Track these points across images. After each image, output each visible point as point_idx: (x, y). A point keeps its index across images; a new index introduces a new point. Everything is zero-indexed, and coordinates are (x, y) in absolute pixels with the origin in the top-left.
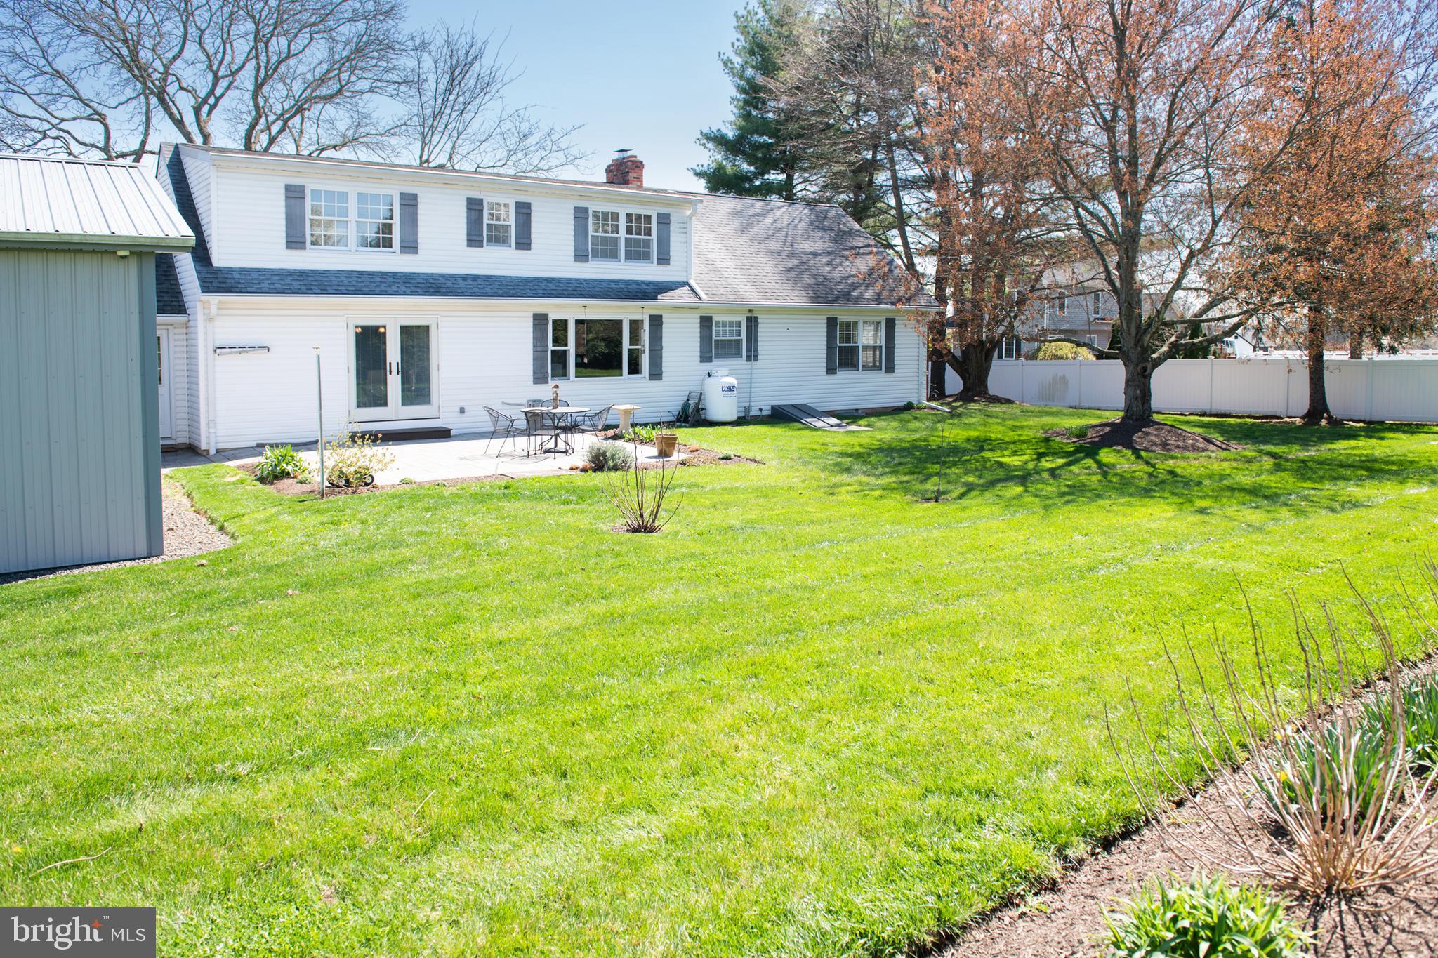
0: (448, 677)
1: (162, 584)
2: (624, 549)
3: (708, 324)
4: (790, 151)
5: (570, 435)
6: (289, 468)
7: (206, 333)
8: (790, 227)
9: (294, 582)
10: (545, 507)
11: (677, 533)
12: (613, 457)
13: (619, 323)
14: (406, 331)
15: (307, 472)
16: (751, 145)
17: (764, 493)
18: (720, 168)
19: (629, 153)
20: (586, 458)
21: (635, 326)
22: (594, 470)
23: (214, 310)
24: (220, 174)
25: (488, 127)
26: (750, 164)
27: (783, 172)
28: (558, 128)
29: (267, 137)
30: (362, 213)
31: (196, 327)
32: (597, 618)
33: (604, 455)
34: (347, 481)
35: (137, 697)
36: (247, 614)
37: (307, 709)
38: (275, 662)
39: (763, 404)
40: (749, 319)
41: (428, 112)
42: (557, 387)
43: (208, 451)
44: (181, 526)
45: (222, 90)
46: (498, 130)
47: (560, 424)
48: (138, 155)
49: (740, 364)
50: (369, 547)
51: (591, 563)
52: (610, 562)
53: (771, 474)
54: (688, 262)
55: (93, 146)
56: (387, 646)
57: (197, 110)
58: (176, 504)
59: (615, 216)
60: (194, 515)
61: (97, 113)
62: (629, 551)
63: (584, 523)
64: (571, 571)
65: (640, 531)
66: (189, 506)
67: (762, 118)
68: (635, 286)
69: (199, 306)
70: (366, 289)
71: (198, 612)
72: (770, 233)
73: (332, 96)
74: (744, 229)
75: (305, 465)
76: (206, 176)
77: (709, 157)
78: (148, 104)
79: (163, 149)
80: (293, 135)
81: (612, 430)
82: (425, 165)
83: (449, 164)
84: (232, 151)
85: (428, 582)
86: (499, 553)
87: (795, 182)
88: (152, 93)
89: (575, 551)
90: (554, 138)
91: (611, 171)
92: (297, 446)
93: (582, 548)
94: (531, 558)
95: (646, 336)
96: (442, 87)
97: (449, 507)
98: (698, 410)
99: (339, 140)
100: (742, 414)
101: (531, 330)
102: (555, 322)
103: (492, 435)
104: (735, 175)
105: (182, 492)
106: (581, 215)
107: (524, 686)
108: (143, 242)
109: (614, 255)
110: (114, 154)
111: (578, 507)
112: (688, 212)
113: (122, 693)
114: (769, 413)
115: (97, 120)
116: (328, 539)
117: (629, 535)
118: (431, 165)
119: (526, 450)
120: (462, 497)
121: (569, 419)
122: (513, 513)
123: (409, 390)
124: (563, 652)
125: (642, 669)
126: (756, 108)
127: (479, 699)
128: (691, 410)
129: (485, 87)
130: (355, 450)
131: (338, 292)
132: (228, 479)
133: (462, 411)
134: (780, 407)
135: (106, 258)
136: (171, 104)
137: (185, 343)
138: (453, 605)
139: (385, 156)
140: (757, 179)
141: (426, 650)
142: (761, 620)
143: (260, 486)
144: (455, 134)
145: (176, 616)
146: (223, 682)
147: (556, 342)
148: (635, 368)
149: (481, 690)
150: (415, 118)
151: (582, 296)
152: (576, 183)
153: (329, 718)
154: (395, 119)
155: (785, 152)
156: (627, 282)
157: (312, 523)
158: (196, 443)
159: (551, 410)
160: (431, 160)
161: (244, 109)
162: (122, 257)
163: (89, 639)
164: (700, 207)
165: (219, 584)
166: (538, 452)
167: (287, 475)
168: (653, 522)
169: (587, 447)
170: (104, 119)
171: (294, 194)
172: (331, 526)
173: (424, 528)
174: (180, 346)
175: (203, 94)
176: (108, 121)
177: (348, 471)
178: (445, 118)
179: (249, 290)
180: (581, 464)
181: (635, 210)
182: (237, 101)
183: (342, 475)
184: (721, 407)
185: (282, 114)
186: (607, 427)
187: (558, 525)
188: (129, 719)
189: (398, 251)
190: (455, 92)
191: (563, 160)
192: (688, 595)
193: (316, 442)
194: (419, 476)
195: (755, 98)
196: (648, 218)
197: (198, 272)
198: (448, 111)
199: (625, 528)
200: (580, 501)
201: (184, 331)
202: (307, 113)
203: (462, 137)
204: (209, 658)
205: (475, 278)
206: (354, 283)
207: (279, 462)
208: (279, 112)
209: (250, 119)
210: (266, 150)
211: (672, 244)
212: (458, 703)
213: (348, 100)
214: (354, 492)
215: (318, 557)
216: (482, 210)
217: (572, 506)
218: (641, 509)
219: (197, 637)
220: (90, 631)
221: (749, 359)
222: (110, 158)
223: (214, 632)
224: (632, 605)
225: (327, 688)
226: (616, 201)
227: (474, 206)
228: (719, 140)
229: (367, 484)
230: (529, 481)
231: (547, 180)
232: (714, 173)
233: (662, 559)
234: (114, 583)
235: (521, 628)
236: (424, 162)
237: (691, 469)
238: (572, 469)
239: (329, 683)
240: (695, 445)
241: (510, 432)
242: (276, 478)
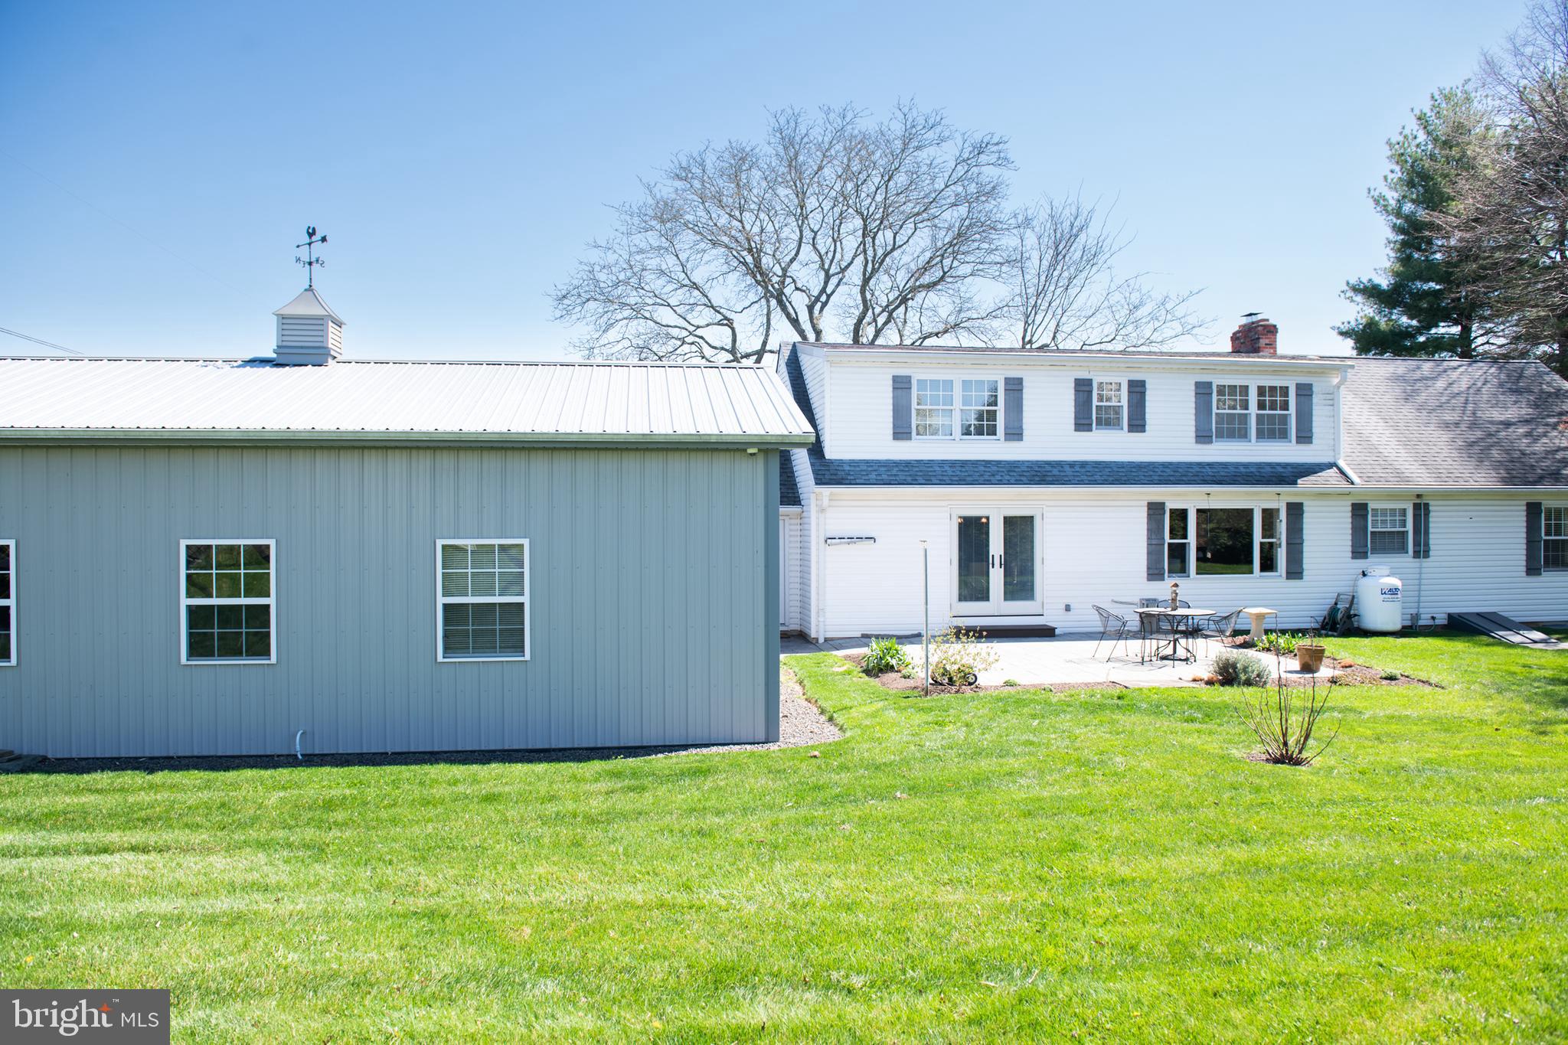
0: (1066, 913)
1: (779, 772)
2: (1266, 783)
3: (1362, 513)
4: (1466, 297)
5: (1190, 640)
6: (893, 662)
7: (818, 524)
8: (1471, 391)
9: (902, 784)
10: (1166, 724)
11: (1331, 769)
12: (1245, 670)
13: (1250, 512)
14: (1009, 522)
15: (910, 667)
16: (1411, 294)
17: (1446, 725)
18: (1371, 324)
19: (1259, 317)
20: (1211, 668)
21: (1269, 516)
22: (1223, 684)
23: (826, 502)
24: (832, 369)
25: (1095, 301)
26: (1411, 318)
27: (1456, 323)
28: (1173, 296)
29: (874, 329)
30: (966, 401)
31: (809, 518)
32: (1237, 866)
33: (1234, 666)
34: (950, 679)
35: (758, 886)
36: (858, 813)
37: (918, 926)
38: (885, 868)
39: (1438, 609)
40: (1417, 507)
41: (1031, 291)
42: (1176, 585)
43: (817, 639)
44: (795, 714)
45: (833, 287)
46: (1106, 302)
47: (1180, 628)
48: (760, 354)
49: (1406, 561)
50: (974, 753)
51: (1226, 796)
52: (1248, 798)
53: (1455, 702)
54: (1336, 440)
55: (723, 349)
56: (997, 867)
57: (810, 308)
58: (789, 691)
59: (1245, 390)
60: (806, 703)
61: (726, 318)
62: (1271, 786)
63: (1213, 746)
64: (1202, 804)
65: (1283, 763)
66: (801, 693)
67: (1427, 260)
68: (1268, 469)
69: (813, 496)
70: (968, 479)
71: (812, 806)
72: (1444, 399)
73: (935, 284)
74: (1407, 397)
75: (908, 660)
76: (820, 372)
77: (1359, 312)
78: (769, 306)
79: (782, 348)
80: (897, 325)
81: (1243, 638)
82: (1028, 346)
83: (1053, 344)
84: (842, 345)
85: (1039, 800)
86: (1116, 774)
87: (1473, 335)
88: (772, 296)
89: (1204, 780)
90: (1169, 306)
91: (1237, 339)
92: (903, 639)
93: (1213, 777)
94: (1153, 784)
95: (1282, 527)
96: (1045, 263)
97: (1058, 715)
98: (1349, 616)
99: (941, 327)
100: (1408, 623)
101: (1145, 520)
102: (1172, 511)
103: (1102, 636)
104: (1391, 331)
105: (795, 679)
106: (1203, 390)
107: (1153, 938)
108: (769, 439)
109: (1243, 435)
110: (739, 355)
111: (1205, 726)
112: (1336, 381)
113: (746, 881)
114: (1445, 622)
115: (726, 325)
116: (933, 741)
117: (1269, 766)
118: (1034, 346)
119: (1140, 655)
120: (1071, 706)
121: (1190, 621)
122: (1128, 728)
123: (1011, 584)
124: (1198, 902)
125: (1298, 938)
126: (1419, 249)
127: (1102, 945)
128: (1340, 616)
129: (1091, 258)
130: (958, 646)
131: (942, 483)
132: (836, 669)
133: (1068, 608)
134: (1460, 615)
135: (737, 455)
136: (788, 304)
137: (799, 533)
138: (1067, 830)
139: (986, 340)
140: (1421, 334)
141: (1039, 878)
142: (1456, 895)
143: (866, 678)
144: (1060, 311)
145: (792, 807)
146: (836, 883)
147: (1173, 534)
148: (1268, 565)
149: (1103, 934)
150: (1017, 299)
151: (1205, 482)
152: (1197, 354)
153: (940, 938)
154: (997, 301)
155: (1459, 299)
156: (1259, 465)
157: (917, 722)
158: (806, 631)
159: (1169, 611)
160: (1034, 340)
161: (852, 303)
162: (751, 454)
163: (717, 820)
164: (1350, 373)
165: (830, 778)
166: (1154, 659)
167: (891, 668)
168: (1300, 752)
169: (1213, 656)
170: (732, 324)
171: (901, 385)
172: (936, 727)
173: (1032, 738)
174: (794, 536)
175: (816, 293)
176: (735, 325)
177: (952, 668)
178: (1049, 295)
179: (858, 481)
180: (1206, 676)
181: (1268, 382)
182: (846, 297)
183: (945, 672)
184: (1379, 612)
185: (887, 306)
186: (1236, 633)
187: (1183, 747)
188: (752, 908)
189: (1003, 438)
190: (1059, 268)
191: (1179, 329)
192: (1353, 851)
193: (919, 635)
194: (1024, 678)
195: (1417, 238)
196: (1285, 391)
197: (812, 465)
198: (1052, 288)
199: (1264, 757)
200: (1207, 719)
201: (799, 521)
202: (910, 303)
203: (1066, 314)
204: (823, 856)
205: (1083, 464)
206: (958, 473)
207: (884, 655)
208: (884, 304)
209: (857, 313)
210: (872, 343)
211: (1314, 418)
212: (1078, 945)
213: (949, 285)
214: (957, 692)
215: (924, 760)
216: (1091, 391)
217: (1197, 726)
218: (1284, 735)
219: (811, 831)
220: (719, 813)
221: (1417, 554)
222: (736, 360)
223: (828, 828)
224: (1280, 855)
225: (937, 905)
226: (1245, 372)
227: (1083, 387)
228: (1371, 292)
229: (970, 684)
230: (1145, 691)
231: (1162, 353)
232: (1363, 330)
233: (1315, 801)
234: (736, 766)
235: (1146, 867)
236: (1026, 343)
237: (1345, 689)
238: (1194, 680)
239: (939, 900)
240: (1348, 661)
241: (1121, 635)
242: (881, 671)
